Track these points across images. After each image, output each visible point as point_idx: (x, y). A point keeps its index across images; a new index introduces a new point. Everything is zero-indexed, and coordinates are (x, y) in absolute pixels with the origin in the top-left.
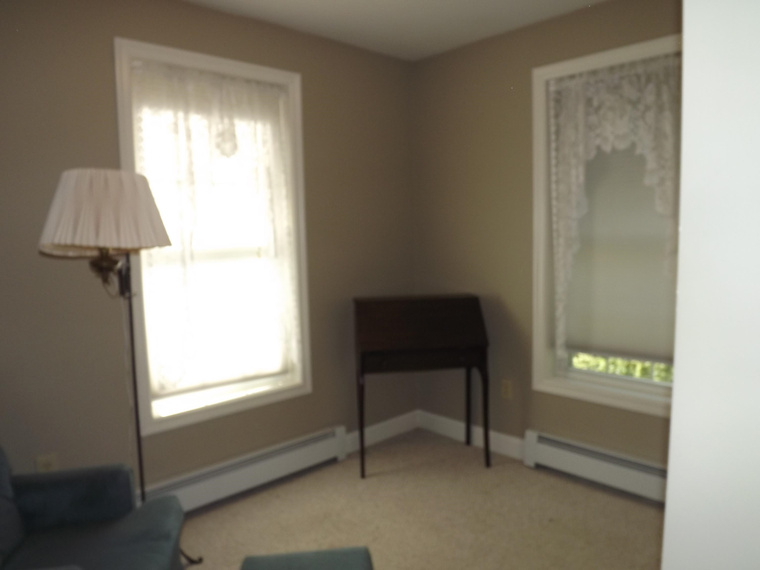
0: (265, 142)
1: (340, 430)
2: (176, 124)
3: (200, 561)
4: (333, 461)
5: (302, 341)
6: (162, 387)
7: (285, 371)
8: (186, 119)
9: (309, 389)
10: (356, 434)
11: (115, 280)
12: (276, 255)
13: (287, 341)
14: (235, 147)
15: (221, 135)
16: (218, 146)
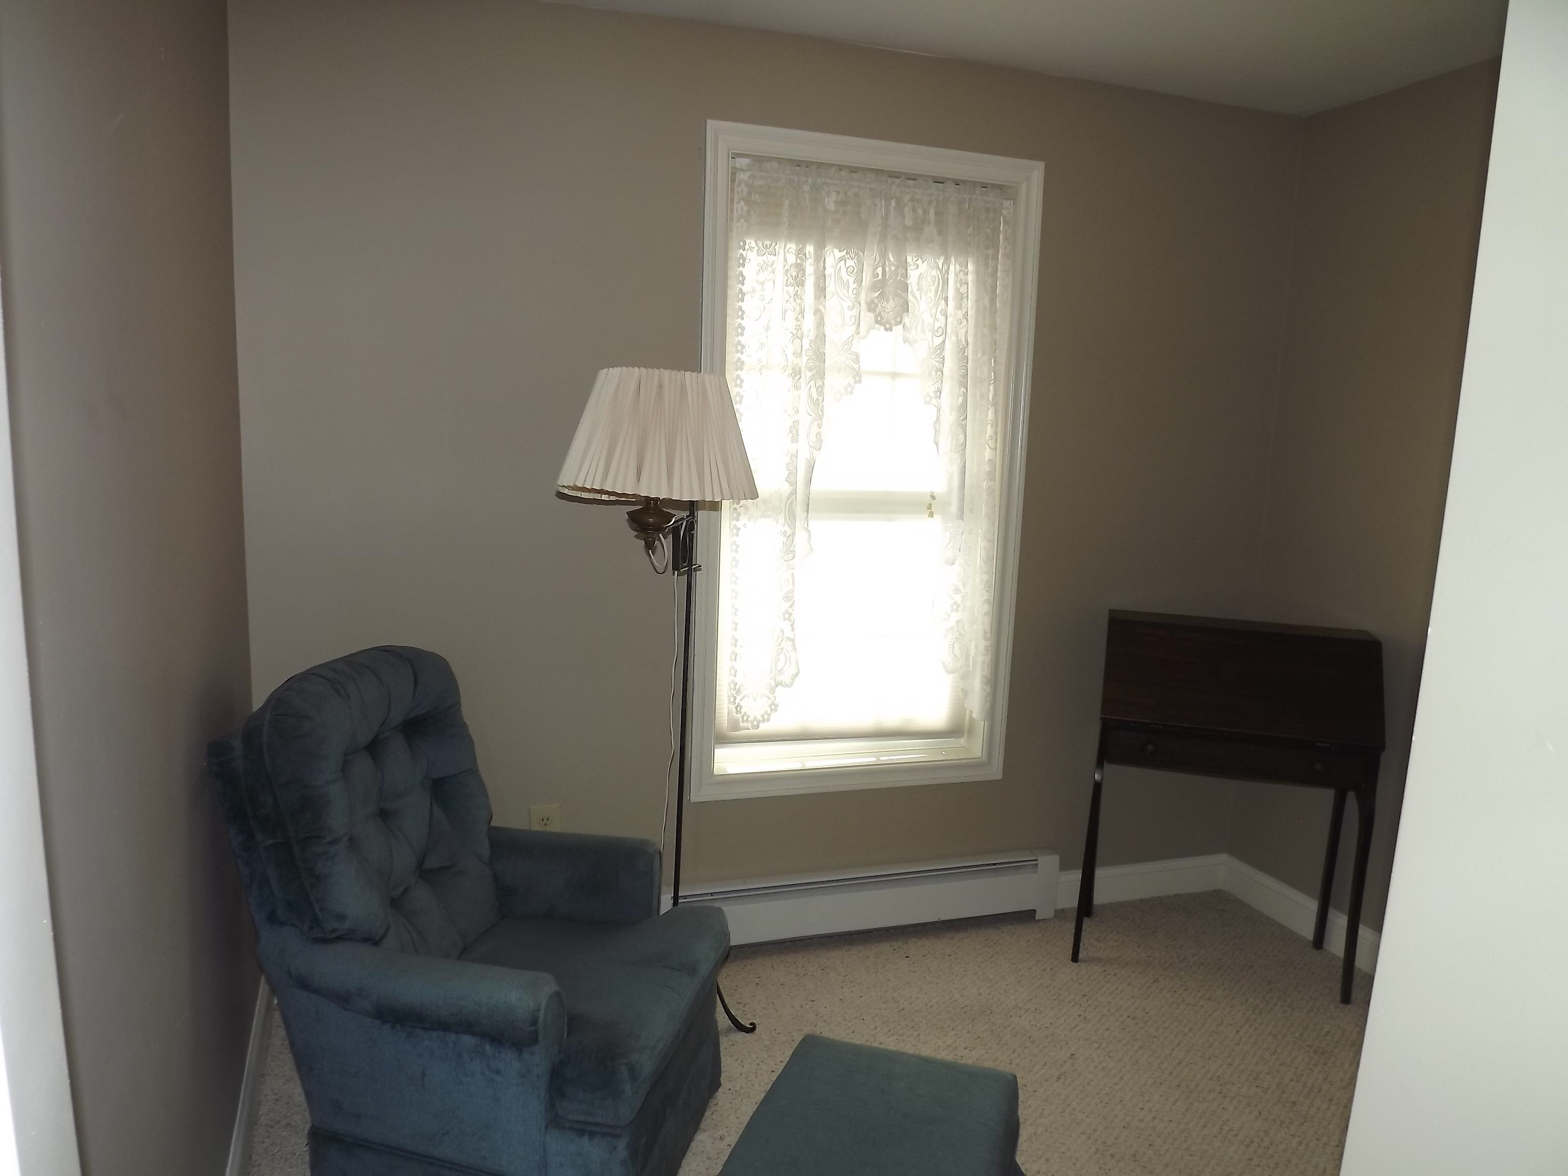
0: (961, 297)
1: (1049, 862)
2: (800, 268)
3: (752, 1029)
4: (1026, 917)
5: (992, 681)
6: (735, 726)
7: (954, 731)
8: (820, 258)
9: (996, 772)
10: (1076, 876)
11: (666, 544)
12: (961, 515)
13: (965, 676)
14: (905, 307)
15: (879, 286)
16: (871, 307)
